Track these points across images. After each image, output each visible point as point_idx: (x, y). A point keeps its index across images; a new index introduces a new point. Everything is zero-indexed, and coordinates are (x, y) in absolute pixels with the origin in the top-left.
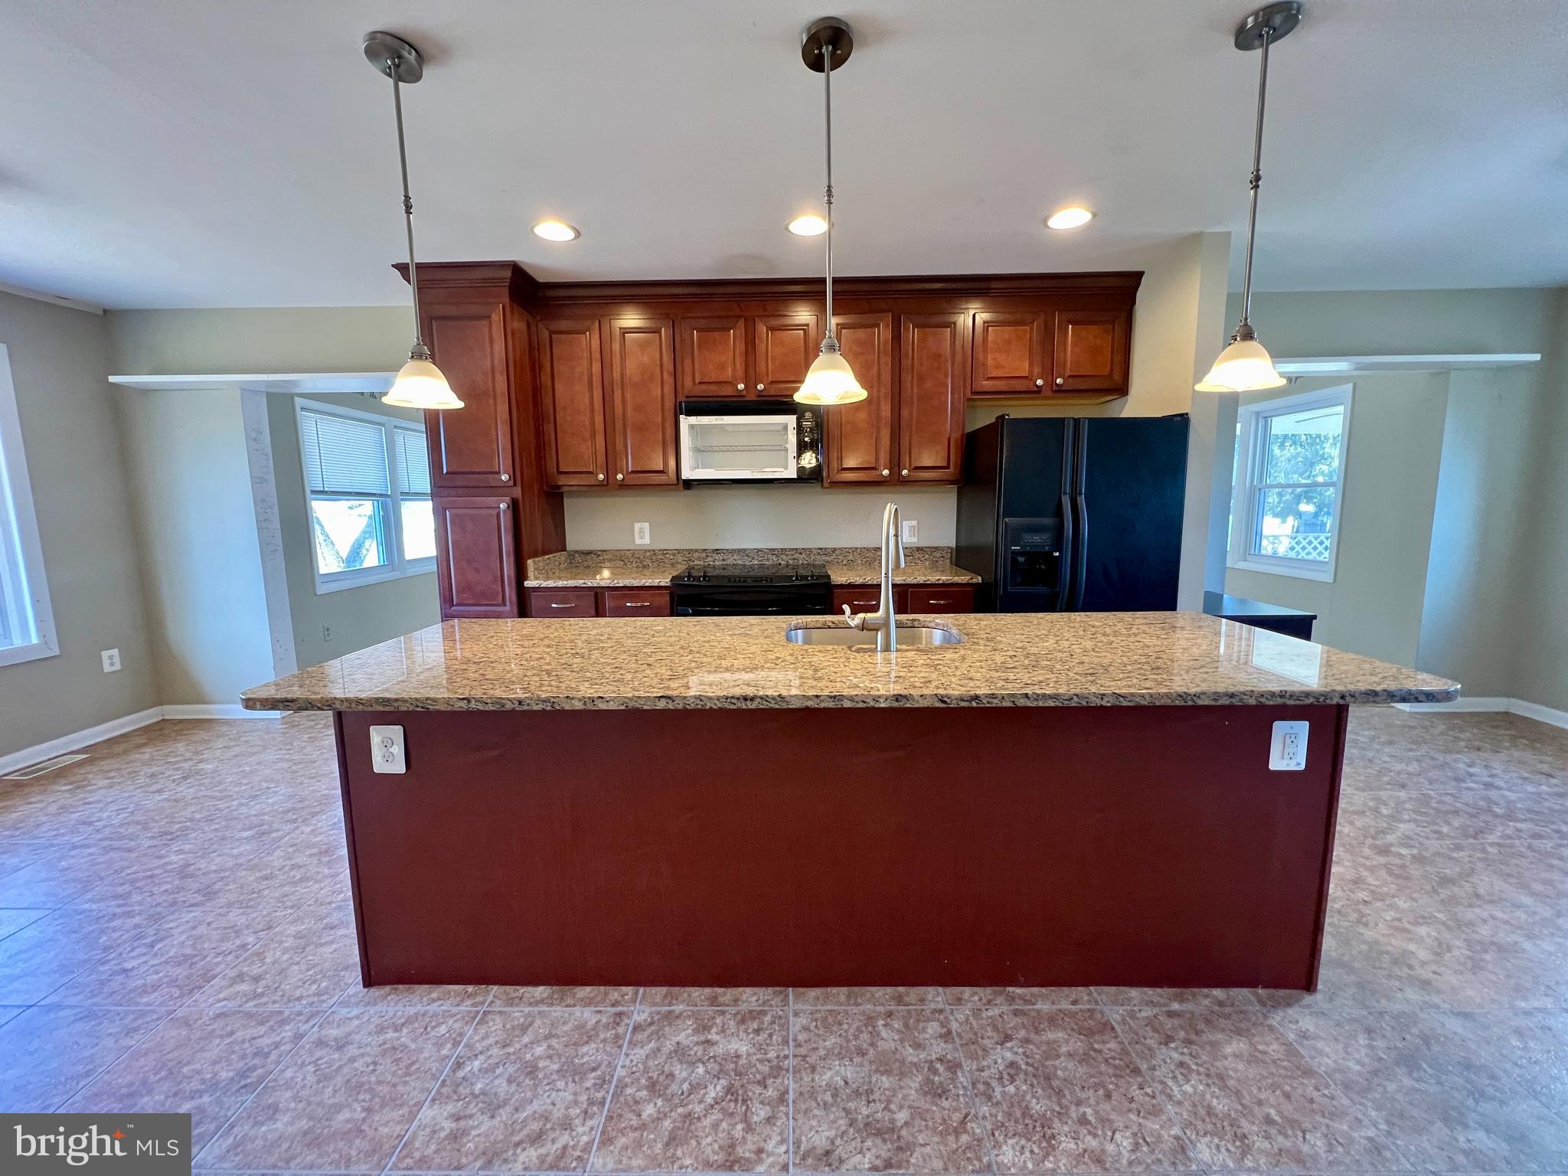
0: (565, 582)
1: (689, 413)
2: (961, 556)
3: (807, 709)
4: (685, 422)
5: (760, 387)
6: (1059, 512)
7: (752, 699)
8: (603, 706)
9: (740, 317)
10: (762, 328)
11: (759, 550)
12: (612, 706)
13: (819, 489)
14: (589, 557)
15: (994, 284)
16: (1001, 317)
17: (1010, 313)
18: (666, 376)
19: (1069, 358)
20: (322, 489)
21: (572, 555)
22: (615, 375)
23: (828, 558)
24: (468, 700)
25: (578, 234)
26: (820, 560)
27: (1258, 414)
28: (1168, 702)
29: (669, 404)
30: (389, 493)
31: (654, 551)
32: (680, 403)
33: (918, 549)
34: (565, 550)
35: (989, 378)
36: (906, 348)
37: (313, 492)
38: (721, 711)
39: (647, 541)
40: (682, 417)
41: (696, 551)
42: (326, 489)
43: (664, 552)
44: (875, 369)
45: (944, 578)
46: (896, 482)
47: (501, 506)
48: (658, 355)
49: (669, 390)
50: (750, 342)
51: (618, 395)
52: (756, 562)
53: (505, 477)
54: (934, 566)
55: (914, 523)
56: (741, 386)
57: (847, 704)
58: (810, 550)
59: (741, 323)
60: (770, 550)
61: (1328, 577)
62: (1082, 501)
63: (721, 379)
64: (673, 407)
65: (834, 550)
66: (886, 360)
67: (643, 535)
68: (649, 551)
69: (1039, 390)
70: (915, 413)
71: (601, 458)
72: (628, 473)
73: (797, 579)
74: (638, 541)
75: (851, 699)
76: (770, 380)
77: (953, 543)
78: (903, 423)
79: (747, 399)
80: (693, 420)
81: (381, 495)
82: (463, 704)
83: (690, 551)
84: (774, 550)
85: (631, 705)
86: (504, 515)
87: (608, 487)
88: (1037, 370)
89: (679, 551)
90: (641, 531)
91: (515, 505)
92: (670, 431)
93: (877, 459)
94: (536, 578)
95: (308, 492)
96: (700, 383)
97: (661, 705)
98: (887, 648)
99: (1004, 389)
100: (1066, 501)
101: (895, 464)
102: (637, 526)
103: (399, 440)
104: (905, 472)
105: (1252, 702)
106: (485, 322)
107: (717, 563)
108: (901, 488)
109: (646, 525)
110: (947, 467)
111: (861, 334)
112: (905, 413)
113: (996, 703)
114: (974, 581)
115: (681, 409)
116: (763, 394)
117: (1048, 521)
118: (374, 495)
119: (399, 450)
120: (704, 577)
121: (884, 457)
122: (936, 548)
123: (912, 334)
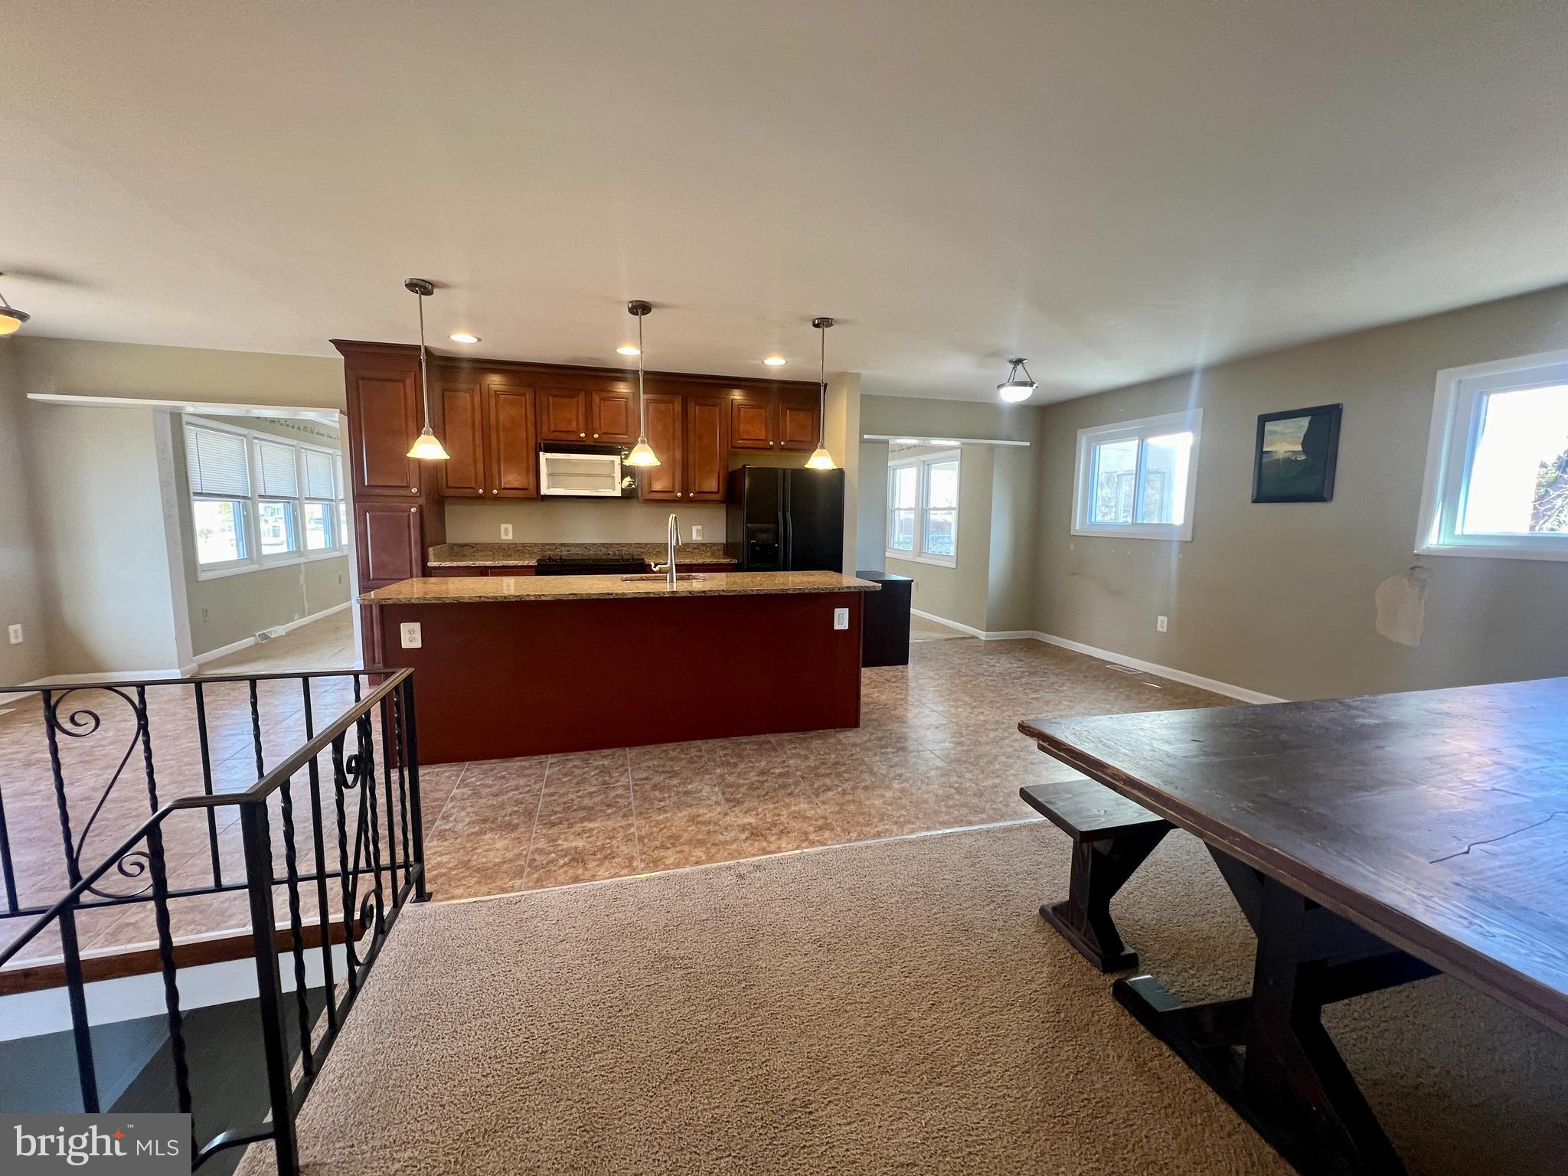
0: (459, 563)
1: (547, 451)
2: (728, 549)
3: (635, 598)
4: (544, 457)
5: (596, 436)
6: (777, 522)
7: (611, 594)
8: (543, 598)
9: (582, 390)
10: (596, 399)
11: (594, 544)
12: (549, 598)
13: (637, 504)
14: (465, 548)
15: (743, 383)
16: (748, 402)
17: (755, 400)
18: (529, 425)
19: (788, 431)
20: (200, 491)
21: (452, 546)
22: (492, 422)
23: (642, 550)
24: (480, 597)
25: (479, 340)
26: (636, 552)
27: (924, 461)
28: (776, 592)
29: (532, 444)
30: (250, 496)
31: (516, 544)
32: (540, 444)
33: (703, 544)
34: (445, 543)
35: (742, 439)
36: (691, 416)
37: (196, 494)
38: (598, 600)
39: (510, 537)
40: (541, 453)
41: (548, 544)
42: (204, 491)
43: (524, 545)
44: (671, 429)
45: (715, 561)
46: (685, 501)
47: (412, 510)
48: (524, 411)
49: (531, 436)
50: (589, 407)
51: (493, 436)
52: (592, 552)
53: (414, 490)
54: (713, 555)
55: (700, 527)
56: (583, 435)
57: (652, 595)
58: (630, 544)
59: (582, 396)
60: (602, 544)
61: (953, 565)
62: (788, 515)
63: (569, 429)
64: (534, 445)
65: (647, 544)
66: (678, 424)
67: (507, 533)
68: (513, 544)
69: (771, 448)
70: (697, 458)
71: (481, 478)
72: (500, 489)
73: (623, 561)
74: (503, 537)
75: (653, 593)
76: (602, 432)
77: (724, 541)
78: (690, 465)
79: (586, 443)
80: (549, 455)
81: (244, 498)
82: (477, 599)
83: (543, 545)
84: (605, 544)
85: (558, 597)
86: (413, 517)
87: (487, 499)
88: (770, 436)
89: (535, 545)
90: (506, 530)
91: (421, 509)
92: (532, 462)
93: (674, 486)
94: (435, 561)
95: (192, 494)
96: (554, 431)
97: (571, 597)
98: (672, 581)
99: (750, 445)
100: (780, 514)
101: (685, 490)
102: (503, 526)
103: (257, 450)
104: (691, 495)
105: (807, 591)
106: (401, 384)
107: (564, 553)
108: (691, 505)
109: (510, 527)
110: (718, 493)
111: (662, 406)
112: (691, 458)
113: (712, 594)
114: (733, 562)
115: (540, 447)
116: (598, 440)
117: (771, 526)
118: (238, 497)
119: (258, 457)
120: (560, 559)
121: (678, 485)
122: (715, 544)
123: (695, 410)
